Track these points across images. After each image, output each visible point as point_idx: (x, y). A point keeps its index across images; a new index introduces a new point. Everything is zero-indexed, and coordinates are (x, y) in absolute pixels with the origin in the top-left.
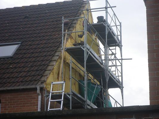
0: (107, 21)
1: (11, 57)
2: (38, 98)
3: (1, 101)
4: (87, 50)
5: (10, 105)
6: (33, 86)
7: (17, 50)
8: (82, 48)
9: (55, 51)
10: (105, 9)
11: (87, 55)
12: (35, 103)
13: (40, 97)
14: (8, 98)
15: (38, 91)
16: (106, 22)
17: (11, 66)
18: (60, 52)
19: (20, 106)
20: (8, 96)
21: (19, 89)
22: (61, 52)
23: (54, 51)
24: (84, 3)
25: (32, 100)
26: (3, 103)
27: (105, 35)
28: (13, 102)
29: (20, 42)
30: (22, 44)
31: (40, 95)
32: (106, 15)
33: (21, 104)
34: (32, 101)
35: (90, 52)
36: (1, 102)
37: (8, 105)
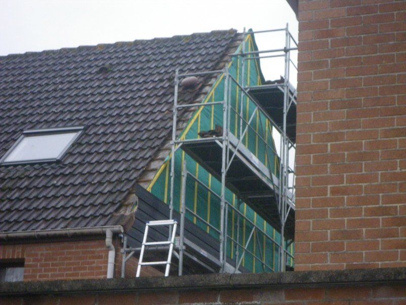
0: (288, 82)
1: (58, 162)
2: (107, 256)
3: (26, 261)
4: (230, 147)
5: (45, 271)
6: (97, 229)
7: (73, 145)
8: (218, 142)
9: (157, 148)
10: (283, 53)
11: (230, 159)
12: (100, 268)
13: (112, 254)
14: (42, 255)
15: (108, 240)
16: (285, 84)
17: (55, 182)
18: (167, 152)
19: (67, 274)
20: (42, 251)
21: (66, 234)
22: (170, 151)
23: (154, 148)
24: (239, 37)
25: (96, 261)
26: (30, 266)
27: (282, 114)
28: (53, 265)
29: (82, 127)
30: (87, 132)
31: (111, 250)
32: (286, 65)
33: (70, 269)
34: (94, 262)
35: (239, 151)
36: (25, 263)
37: (40, 271)
